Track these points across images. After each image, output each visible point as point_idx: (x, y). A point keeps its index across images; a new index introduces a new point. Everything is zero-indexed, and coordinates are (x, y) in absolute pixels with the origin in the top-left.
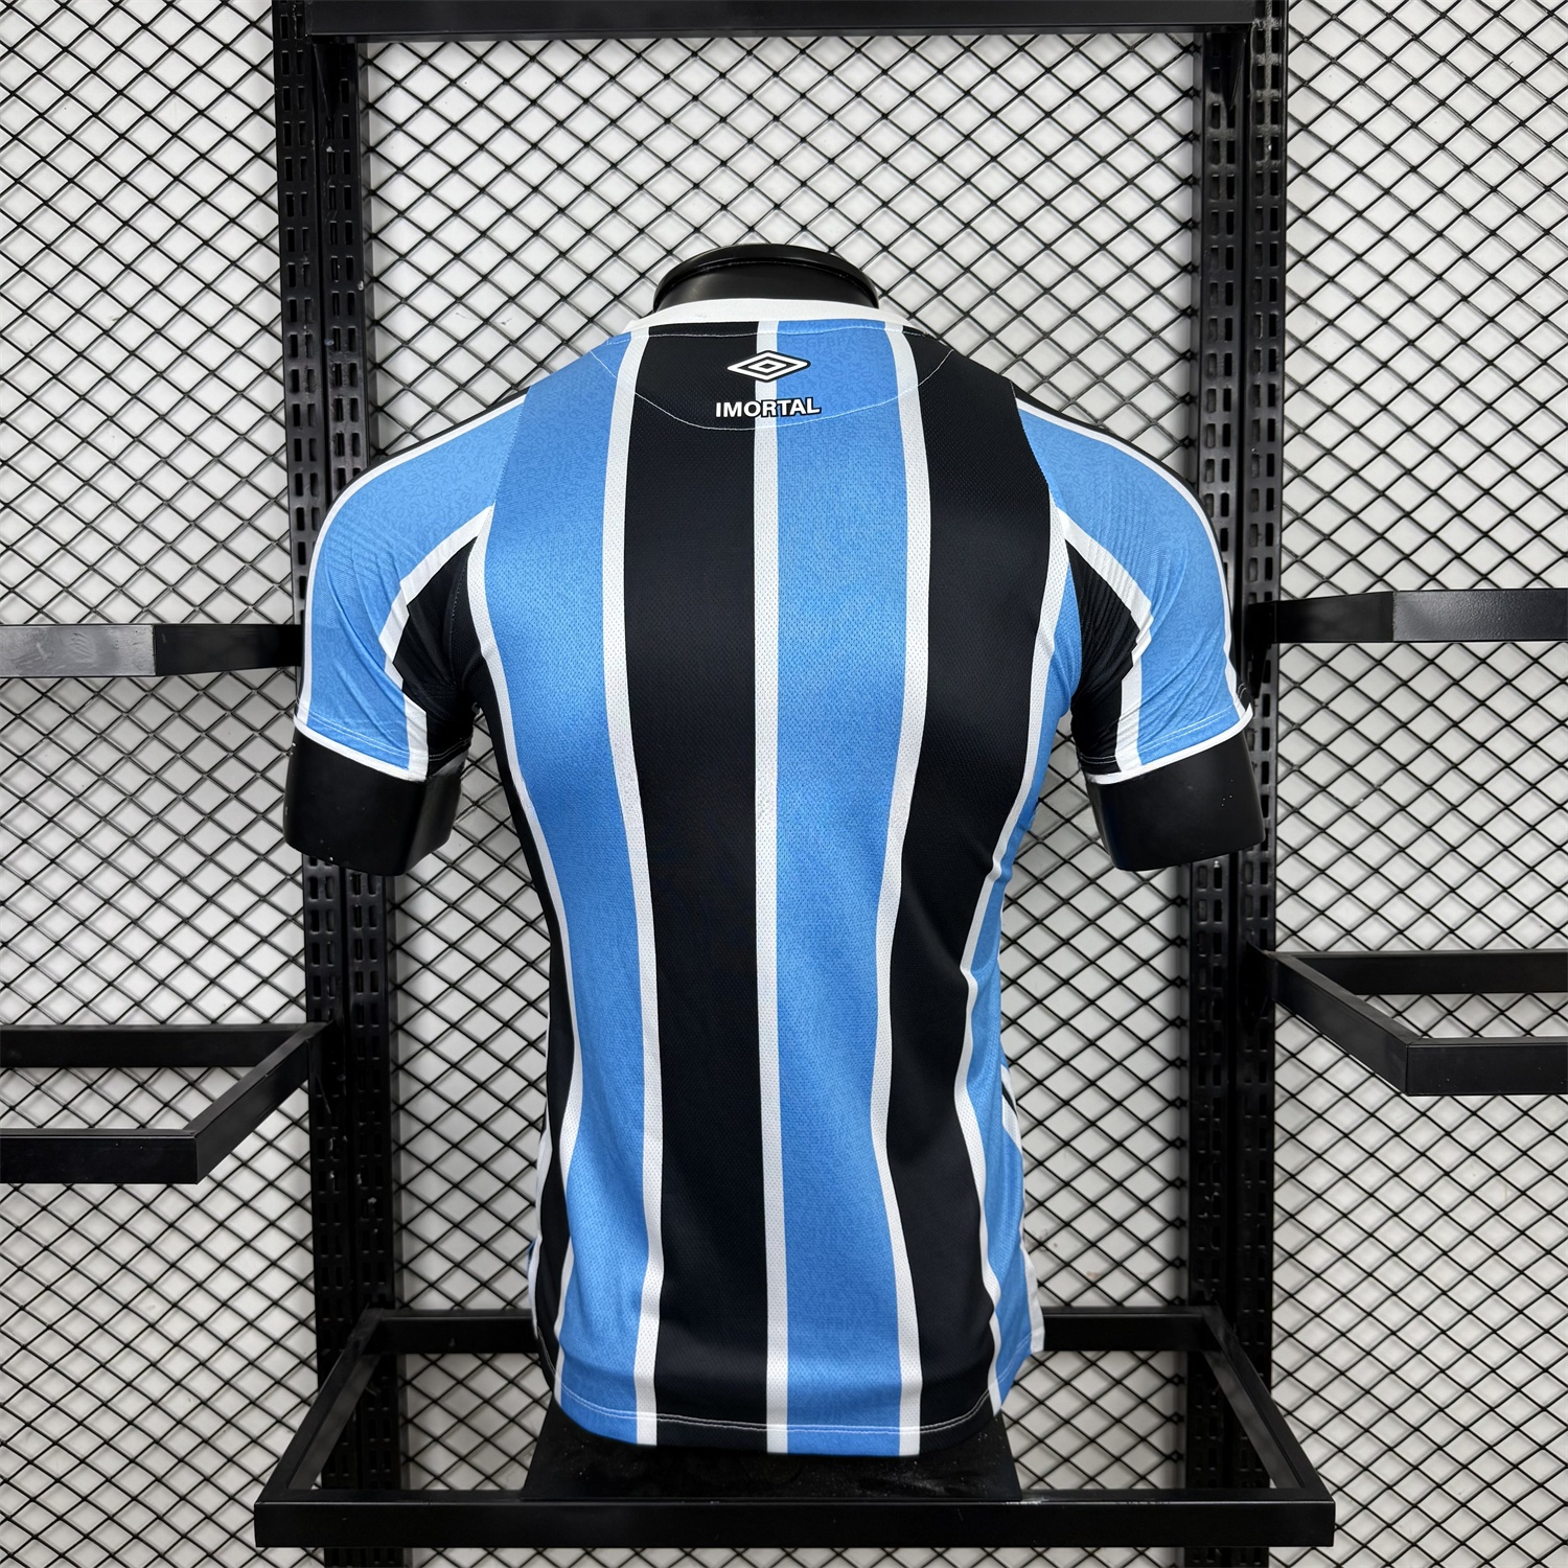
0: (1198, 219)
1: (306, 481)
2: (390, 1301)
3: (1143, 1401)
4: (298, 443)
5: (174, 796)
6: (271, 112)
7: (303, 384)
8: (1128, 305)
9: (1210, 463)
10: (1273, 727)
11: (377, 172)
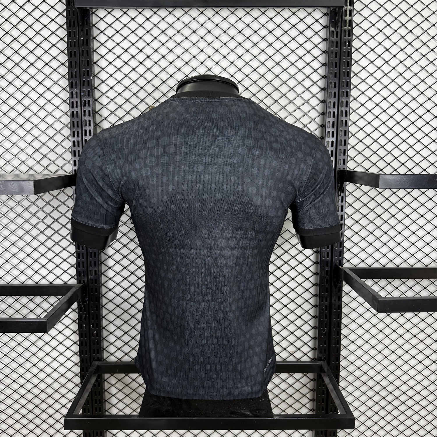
0: (327, 63)
1: (76, 133)
2: (101, 359)
3: (305, 385)
4: (73, 122)
5: (39, 220)
6: (65, 27)
7: (75, 106)
8: (307, 87)
9: (329, 132)
10: (344, 205)
11: (96, 45)
